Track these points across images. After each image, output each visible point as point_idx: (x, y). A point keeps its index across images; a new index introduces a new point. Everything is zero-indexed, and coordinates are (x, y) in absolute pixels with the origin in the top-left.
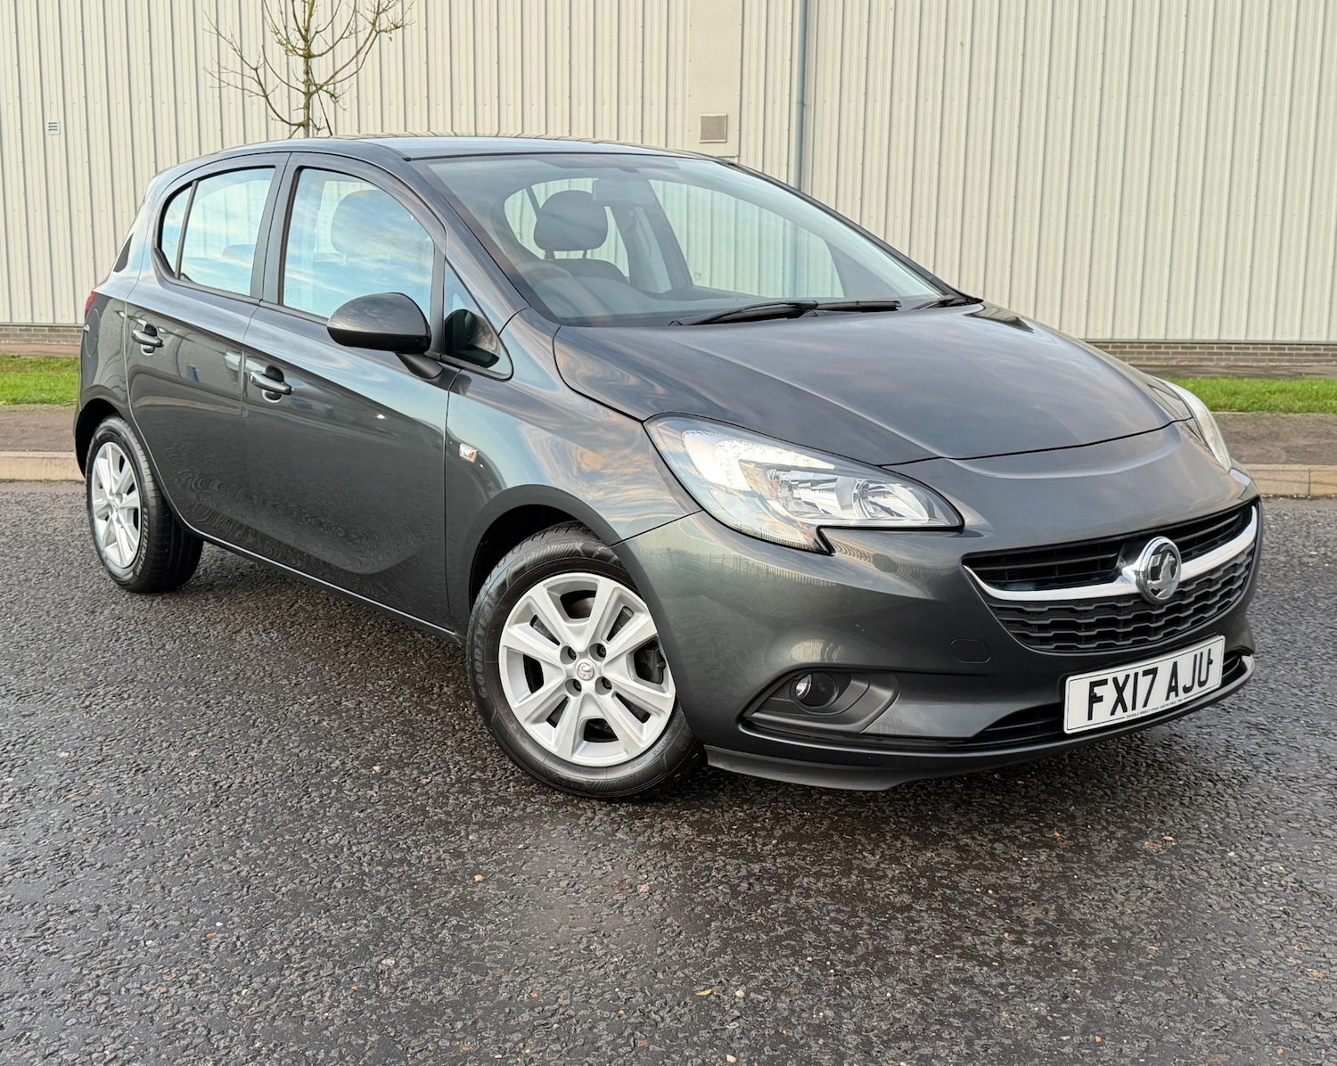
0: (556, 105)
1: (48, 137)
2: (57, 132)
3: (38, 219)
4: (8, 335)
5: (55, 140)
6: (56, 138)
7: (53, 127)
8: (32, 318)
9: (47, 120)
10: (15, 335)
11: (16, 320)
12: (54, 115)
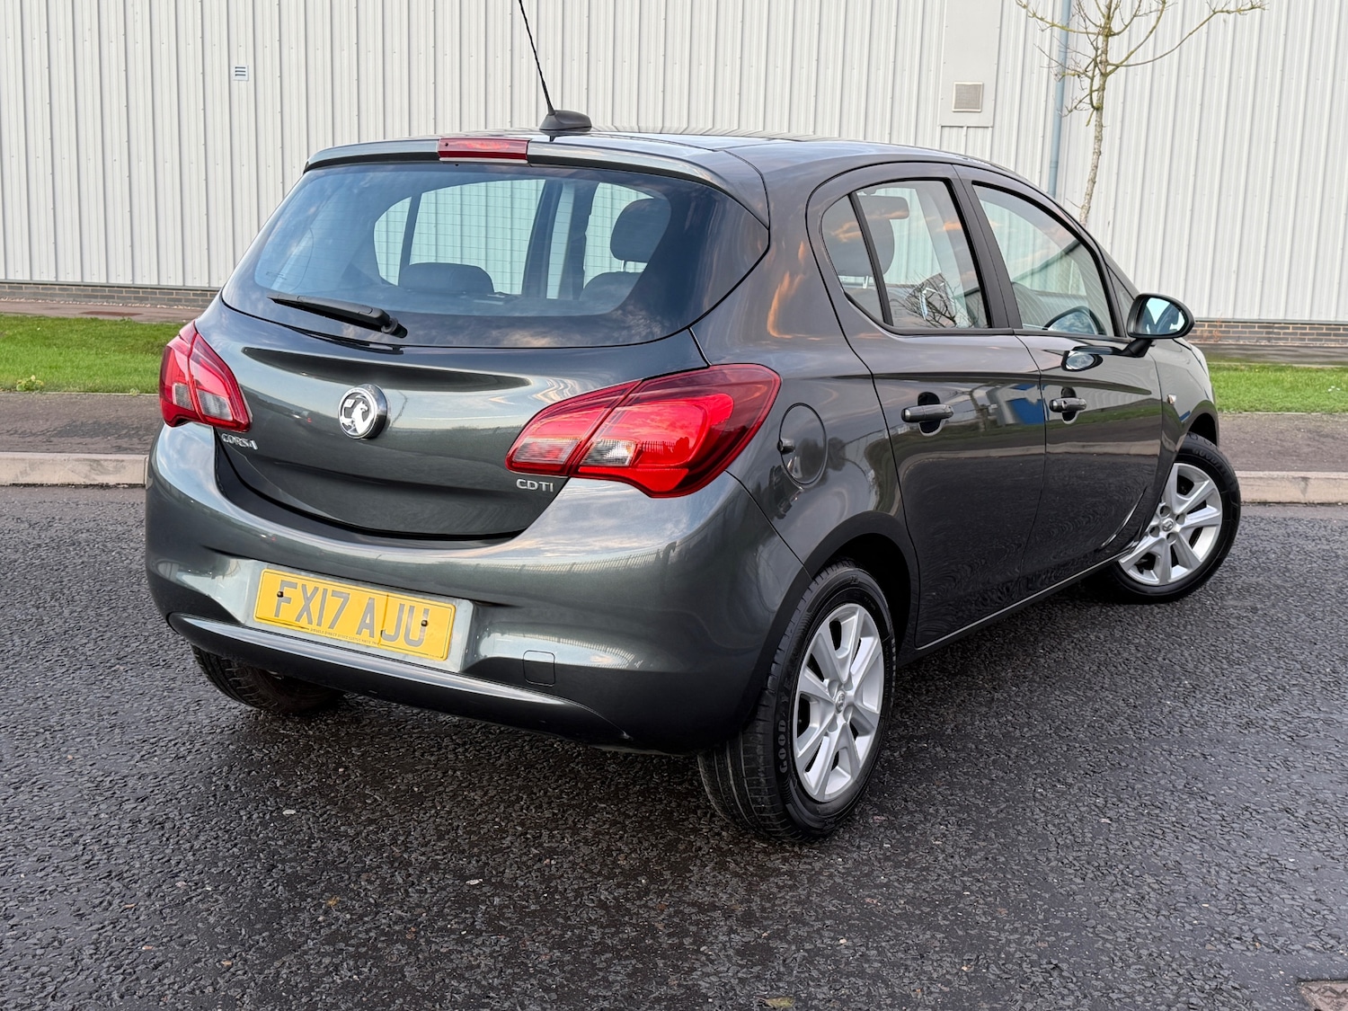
0: (802, 68)
1: (234, 84)
2: (246, 78)
3: (220, 173)
4: (180, 300)
5: (243, 87)
6: (243, 84)
7: (240, 72)
8: (209, 283)
9: (234, 64)
10: (187, 300)
11: (190, 284)
12: (243, 59)
